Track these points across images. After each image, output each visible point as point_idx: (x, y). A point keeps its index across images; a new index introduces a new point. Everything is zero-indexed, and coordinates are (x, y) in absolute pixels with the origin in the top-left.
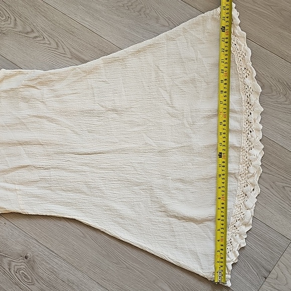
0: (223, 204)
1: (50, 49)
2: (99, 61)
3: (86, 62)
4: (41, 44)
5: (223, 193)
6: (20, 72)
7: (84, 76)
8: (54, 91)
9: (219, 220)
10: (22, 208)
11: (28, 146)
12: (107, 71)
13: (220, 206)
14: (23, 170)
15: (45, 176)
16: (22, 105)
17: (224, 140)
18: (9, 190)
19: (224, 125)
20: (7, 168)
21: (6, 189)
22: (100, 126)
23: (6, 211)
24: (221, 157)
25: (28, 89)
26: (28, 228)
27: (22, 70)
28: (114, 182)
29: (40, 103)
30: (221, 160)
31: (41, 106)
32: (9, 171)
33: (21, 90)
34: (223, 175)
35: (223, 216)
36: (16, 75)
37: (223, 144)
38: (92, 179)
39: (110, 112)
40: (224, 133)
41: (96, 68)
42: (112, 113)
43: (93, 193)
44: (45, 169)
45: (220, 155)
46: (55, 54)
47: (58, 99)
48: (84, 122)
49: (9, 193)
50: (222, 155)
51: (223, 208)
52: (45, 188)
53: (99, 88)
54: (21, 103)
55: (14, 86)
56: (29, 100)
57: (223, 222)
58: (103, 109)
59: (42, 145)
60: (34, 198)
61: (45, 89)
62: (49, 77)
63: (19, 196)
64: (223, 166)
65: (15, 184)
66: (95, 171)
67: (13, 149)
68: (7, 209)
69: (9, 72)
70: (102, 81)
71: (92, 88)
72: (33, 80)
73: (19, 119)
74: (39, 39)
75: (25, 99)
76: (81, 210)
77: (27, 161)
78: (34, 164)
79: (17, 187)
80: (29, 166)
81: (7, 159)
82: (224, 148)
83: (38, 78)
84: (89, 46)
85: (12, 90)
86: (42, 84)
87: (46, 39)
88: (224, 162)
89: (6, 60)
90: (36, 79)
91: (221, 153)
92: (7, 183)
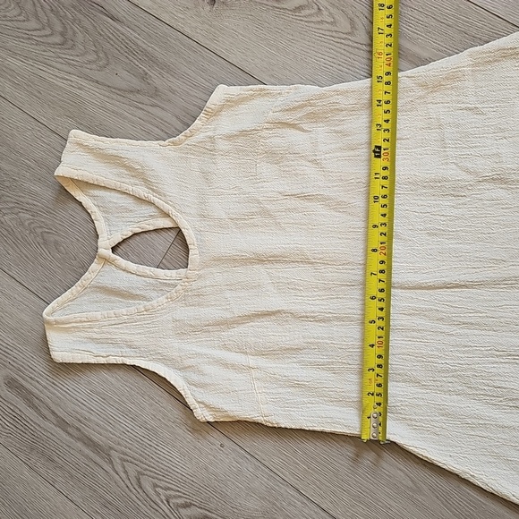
0: (382, 262)
1: (334, 34)
2: (463, 59)
3: (425, 62)
4: (312, 25)
5: (383, 238)
6: (261, 90)
7: (420, 97)
8: (344, 134)
9: (373, 298)
10: (266, 412)
11: (278, 266)
12: (479, 83)
13: (376, 267)
14: (265, 322)
15: (318, 338)
16: (265, 169)
17: (387, 116)
18: (233, 367)
19: (388, 83)
20: (228, 315)
21: (226, 365)
22: (459, 218)
23: (228, 416)
24: (379, 157)
25: (280, 131)
26: (276, 460)
27: (263, 86)
28: (497, 360)
29: (308, 164)
30: (380, 163)
31: (310, 170)
32: (233, 322)
33: (265, 133)
34: (384, 197)
35: (382, 291)
36: (251, 97)
37: (385, 126)
38: (438, 350)
39: (487, 186)
40: (387, 102)
41: (454, 77)
42: (491, 186)
43: (439, 384)
44: (319, 321)
45: (377, 152)
46: (346, 48)
47: (352, 153)
48: (417, 209)
49: (232, 374)
50: (383, 151)
51: (382, 272)
52: (318, 365)
53: (458, 126)
54: (262, 164)
55: (247, 126)
56: (282, 158)
57: (382, 304)
58: (468, 177)
59: (312, 263)
60: (292, 390)
61: (321, 131)
62: (333, 100)
63: (257, 384)
64: (385, 178)
65: (246, 353)
66: (445, 328)
67: (242, 274)
68: (232, 414)
69: (235, 90)
70: (466, 109)
71: (440, 126)
72: (294, 109)
73: (259, 203)
74: (307, 12)
75: (273, 156)
76: (409, 422)
77: (275, 302)
78: (293, 308)
79: (252, 361)
80: (279, 312)
81: (228, 294)
82: (387, 135)
83: (308, 103)
84: (433, 23)
85: (243, 133)
86: (314, 117)
87: (325, 13)
88: (385, 168)
89: (228, 66)
90: (301, 107)
91: (379, 148)
92: (229, 350)
